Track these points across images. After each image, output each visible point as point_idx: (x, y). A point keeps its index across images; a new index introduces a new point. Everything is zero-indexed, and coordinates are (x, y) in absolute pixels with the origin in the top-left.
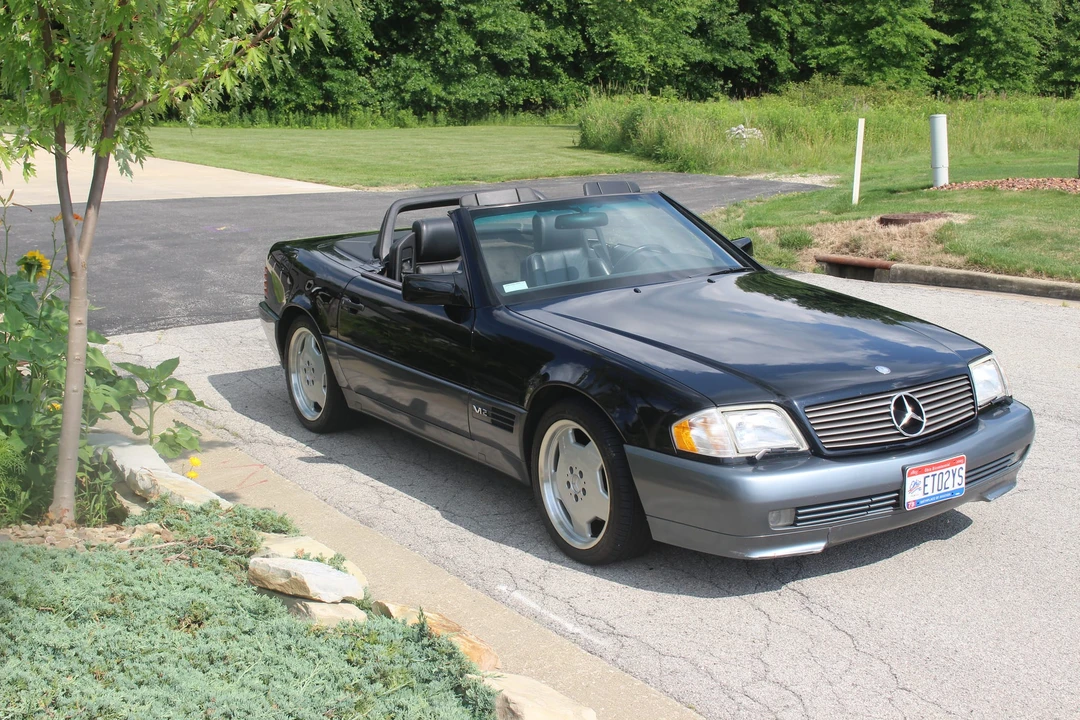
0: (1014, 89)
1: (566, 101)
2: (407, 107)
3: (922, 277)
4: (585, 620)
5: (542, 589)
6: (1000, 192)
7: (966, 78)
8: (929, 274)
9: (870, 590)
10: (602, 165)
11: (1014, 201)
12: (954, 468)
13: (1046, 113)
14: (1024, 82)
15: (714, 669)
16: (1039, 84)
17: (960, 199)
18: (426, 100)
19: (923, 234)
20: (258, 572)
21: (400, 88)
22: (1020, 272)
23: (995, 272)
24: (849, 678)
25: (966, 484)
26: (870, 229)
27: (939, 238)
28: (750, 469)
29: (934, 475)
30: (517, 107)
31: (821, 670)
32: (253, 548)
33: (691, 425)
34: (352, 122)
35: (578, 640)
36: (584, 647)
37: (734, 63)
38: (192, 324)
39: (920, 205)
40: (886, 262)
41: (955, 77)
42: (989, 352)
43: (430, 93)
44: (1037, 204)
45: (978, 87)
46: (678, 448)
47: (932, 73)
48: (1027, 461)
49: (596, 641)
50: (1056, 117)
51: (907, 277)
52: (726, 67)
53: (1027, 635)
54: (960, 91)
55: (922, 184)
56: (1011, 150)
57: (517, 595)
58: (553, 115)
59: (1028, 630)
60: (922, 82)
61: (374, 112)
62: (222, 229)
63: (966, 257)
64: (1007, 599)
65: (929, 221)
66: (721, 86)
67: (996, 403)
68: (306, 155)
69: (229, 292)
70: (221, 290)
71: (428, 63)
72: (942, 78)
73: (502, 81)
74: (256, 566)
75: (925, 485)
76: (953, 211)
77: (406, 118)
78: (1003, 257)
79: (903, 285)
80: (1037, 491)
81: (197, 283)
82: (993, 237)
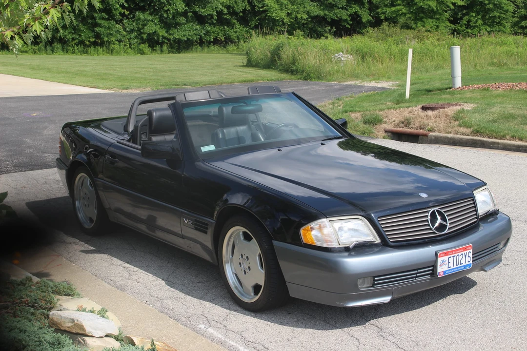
0: (499, 31)
1: (238, 39)
2: (145, 43)
3: (446, 141)
4: (251, 344)
5: (225, 326)
6: (491, 91)
7: (471, 25)
8: (451, 139)
9: (418, 324)
10: (260, 76)
11: (498, 96)
12: (465, 252)
13: (517, 44)
14: (504, 27)
16: (513, 28)
17: (468, 95)
18: (156, 38)
19: (447, 116)
20: (55, 319)
21: (141, 32)
22: (503, 137)
23: (489, 137)
25: (473, 261)
26: (416, 113)
27: (456, 118)
28: (346, 254)
29: (454, 257)
30: (210, 42)
32: (52, 305)
33: (312, 229)
34: (112, 52)
37: (337, 17)
38: (16, 172)
39: (445, 99)
40: (425, 132)
41: (465, 24)
42: (485, 184)
43: (158, 34)
44: (512, 98)
45: (478, 30)
46: (304, 242)
47: (451, 22)
48: (508, 247)
50: (523, 47)
51: (438, 141)
52: (331, 19)
54: (468, 32)
55: (446, 86)
56: (498, 67)
57: (210, 330)
58: (231, 47)
59: (510, 347)
60: (446, 27)
61: (125, 45)
62: (34, 115)
63: (472, 129)
64: (498, 329)
65: (450, 108)
66: (329, 30)
67: (489, 214)
68: (85, 71)
69: (39, 153)
70: (34, 151)
71: (157, 16)
72: (457, 25)
73: (201, 27)
74: (54, 316)
75: (449, 262)
76: (464, 102)
77: (144, 49)
78: (493, 128)
79: (435, 145)
80: (514, 265)
81: (19, 147)
82: (487, 117)
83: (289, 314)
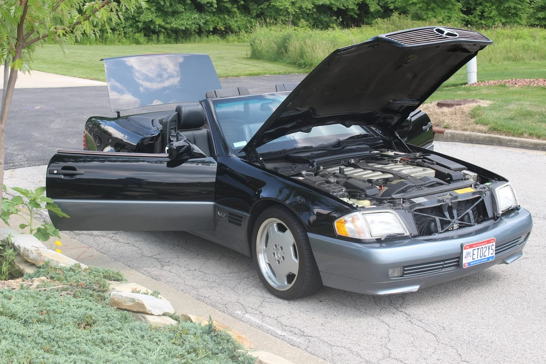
0: (515, 22)
1: (239, 29)
2: (140, 32)
3: (463, 138)
4: (287, 328)
5: (261, 313)
6: (508, 87)
7: (485, 16)
8: (467, 136)
9: (444, 311)
10: (267, 70)
11: (514, 93)
12: (489, 245)
13: (533, 37)
14: (520, 19)
15: (361, 353)
16: (530, 19)
17: (484, 91)
18: (152, 27)
19: (463, 113)
20: (116, 299)
21: (136, 20)
22: (521, 135)
23: (506, 135)
24: (435, 357)
25: (496, 254)
26: (431, 110)
27: (473, 114)
28: (378, 245)
29: (478, 249)
30: (209, 32)
31: (420, 352)
33: (346, 221)
34: (105, 41)
35: (285, 339)
36: (288, 342)
37: (344, 6)
38: (30, 166)
39: (460, 95)
40: (441, 129)
41: (479, 15)
42: (506, 181)
43: (155, 22)
44: (530, 95)
45: (493, 21)
46: (338, 234)
47: (464, 12)
48: (528, 242)
49: (295, 339)
50: (540, 41)
51: (453, 139)
52: (338, 8)
53: (530, 334)
54: (482, 24)
55: (462, 82)
56: (514, 61)
57: (247, 316)
58: (231, 37)
59: (531, 331)
60: (458, 18)
61: (119, 34)
62: (38, 108)
63: (489, 126)
64: (519, 315)
65: (466, 105)
66: (335, 20)
67: (511, 210)
68: (82, 62)
69: (50, 147)
70: (44, 145)
71: (154, 4)
72: (471, 16)
73: (200, 16)
74: (115, 296)
75: (473, 254)
76: (481, 99)
77: (140, 38)
78: (511, 126)
79: (452, 143)
80: (533, 258)
81: (29, 141)
82: (504, 114)
83: (321, 301)
